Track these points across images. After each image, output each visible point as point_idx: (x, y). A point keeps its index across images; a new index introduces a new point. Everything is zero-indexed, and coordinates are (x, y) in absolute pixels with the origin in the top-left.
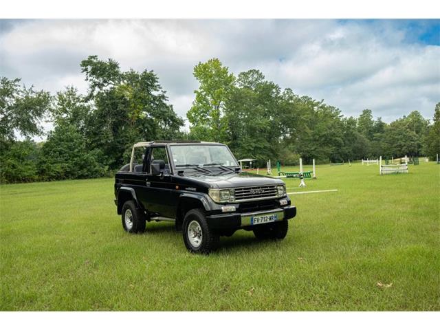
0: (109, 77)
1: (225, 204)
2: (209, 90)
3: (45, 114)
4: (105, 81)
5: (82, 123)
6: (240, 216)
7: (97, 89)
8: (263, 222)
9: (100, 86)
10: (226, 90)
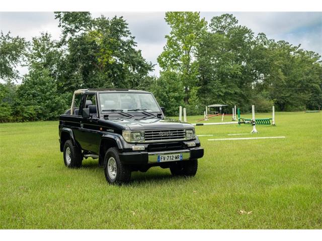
0: (80, 22)
1: (136, 144)
2: (181, 34)
3: (20, 59)
4: (77, 27)
5: (55, 67)
6: (147, 155)
7: (69, 35)
8: (169, 160)
9: (72, 31)
10: (197, 34)
